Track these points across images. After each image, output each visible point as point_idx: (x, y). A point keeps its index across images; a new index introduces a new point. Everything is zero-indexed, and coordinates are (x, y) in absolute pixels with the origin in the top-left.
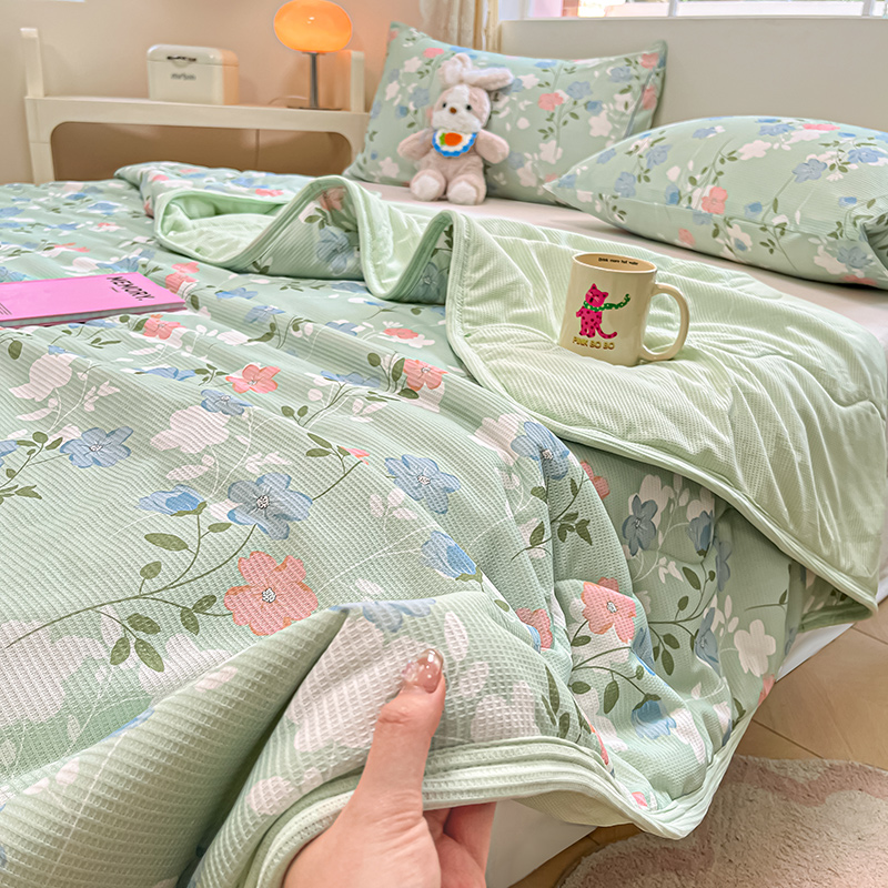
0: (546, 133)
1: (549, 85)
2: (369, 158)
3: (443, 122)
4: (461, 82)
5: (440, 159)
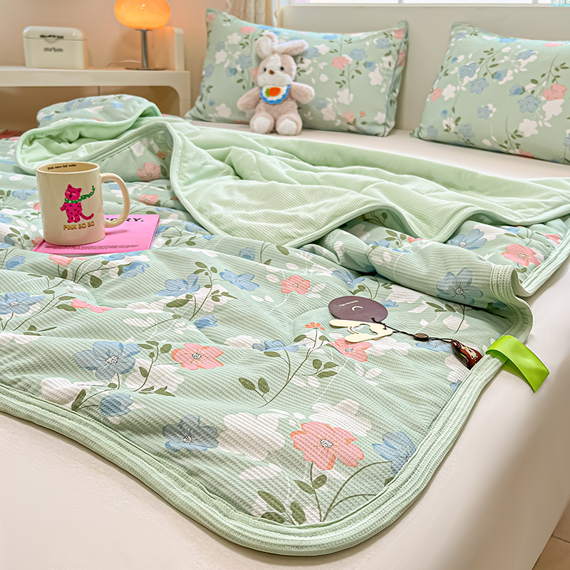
0: (341, 85)
1: (337, 51)
2: (208, 105)
3: (266, 81)
4: (274, 53)
5: (267, 106)
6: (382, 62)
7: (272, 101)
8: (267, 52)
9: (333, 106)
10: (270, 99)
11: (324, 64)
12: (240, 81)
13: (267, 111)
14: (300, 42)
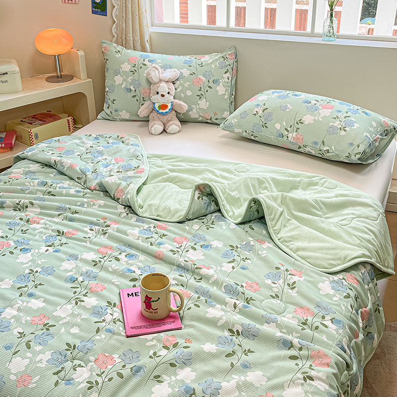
0: (200, 97)
1: (195, 74)
2: (114, 111)
3: (158, 100)
4: (161, 81)
5: (159, 115)
6: (224, 78)
7: (162, 113)
8: (156, 80)
9: (196, 110)
10: (161, 111)
11: (188, 83)
12: (134, 96)
13: (159, 119)
14: (175, 71)
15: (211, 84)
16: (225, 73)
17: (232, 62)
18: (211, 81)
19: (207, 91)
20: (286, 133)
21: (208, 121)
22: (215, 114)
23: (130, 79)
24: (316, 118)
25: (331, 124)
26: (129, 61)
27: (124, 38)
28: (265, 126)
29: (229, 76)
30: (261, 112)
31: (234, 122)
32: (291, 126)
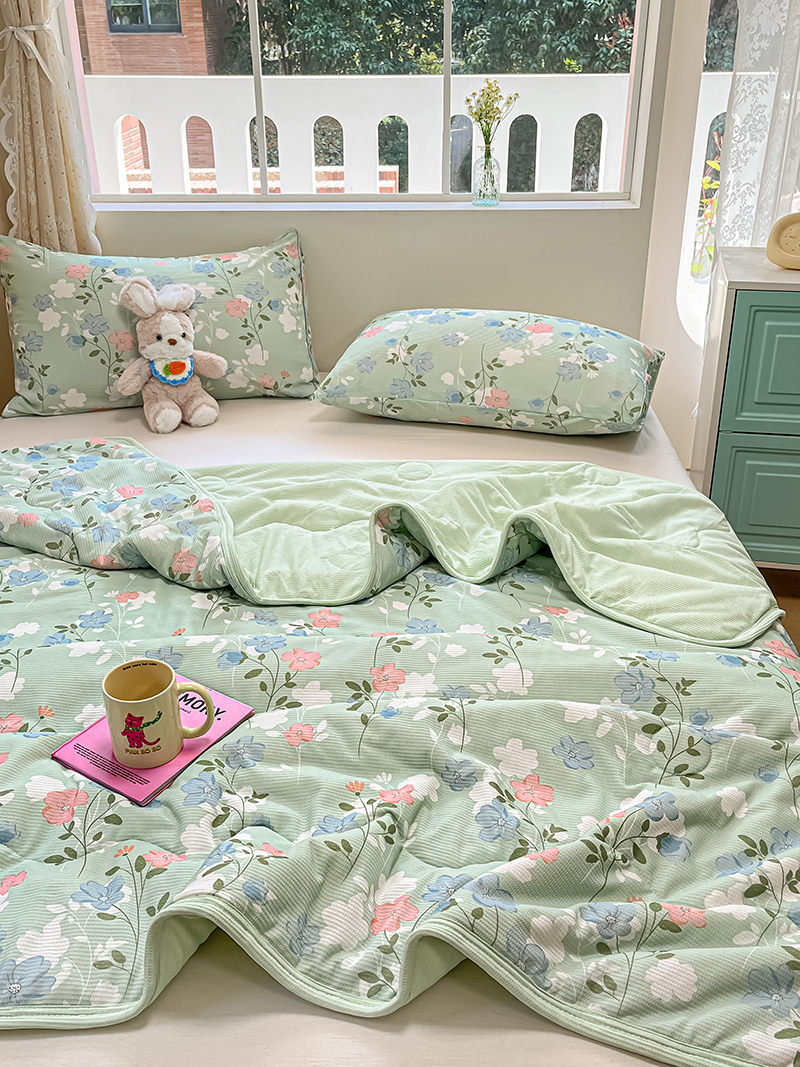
0: (248, 340)
1: (226, 291)
2: (46, 393)
3: (161, 355)
4: (159, 310)
5: (166, 387)
6: (288, 297)
7: (175, 381)
8: (149, 310)
9: (243, 370)
10: (171, 378)
11: (216, 313)
12: (94, 354)
13: (167, 395)
14: (184, 289)
15: (267, 312)
16: (290, 285)
17: (296, 262)
18: (264, 304)
19: (260, 326)
20: (469, 390)
21: (269, 392)
22: (285, 375)
23: (78, 315)
24: (527, 352)
25: (562, 360)
26: (68, 274)
27: (35, 226)
28: (418, 382)
29: (297, 291)
30: (403, 355)
31: (346, 384)
32: (477, 376)
